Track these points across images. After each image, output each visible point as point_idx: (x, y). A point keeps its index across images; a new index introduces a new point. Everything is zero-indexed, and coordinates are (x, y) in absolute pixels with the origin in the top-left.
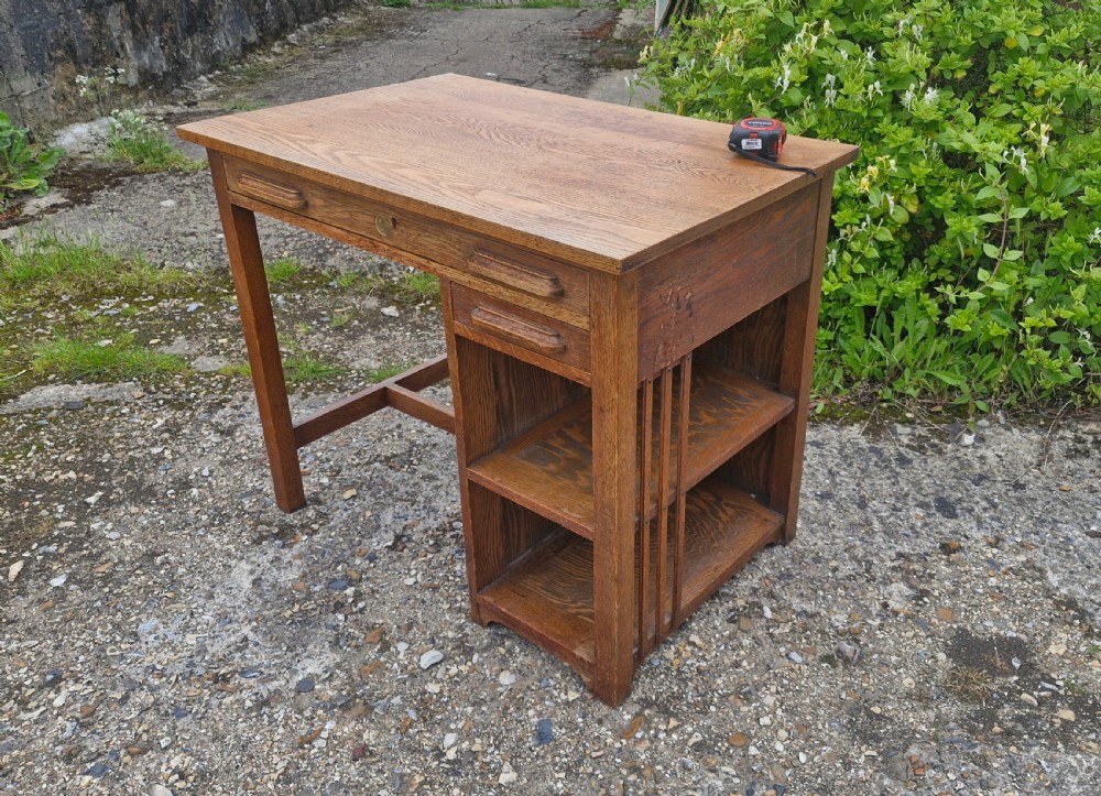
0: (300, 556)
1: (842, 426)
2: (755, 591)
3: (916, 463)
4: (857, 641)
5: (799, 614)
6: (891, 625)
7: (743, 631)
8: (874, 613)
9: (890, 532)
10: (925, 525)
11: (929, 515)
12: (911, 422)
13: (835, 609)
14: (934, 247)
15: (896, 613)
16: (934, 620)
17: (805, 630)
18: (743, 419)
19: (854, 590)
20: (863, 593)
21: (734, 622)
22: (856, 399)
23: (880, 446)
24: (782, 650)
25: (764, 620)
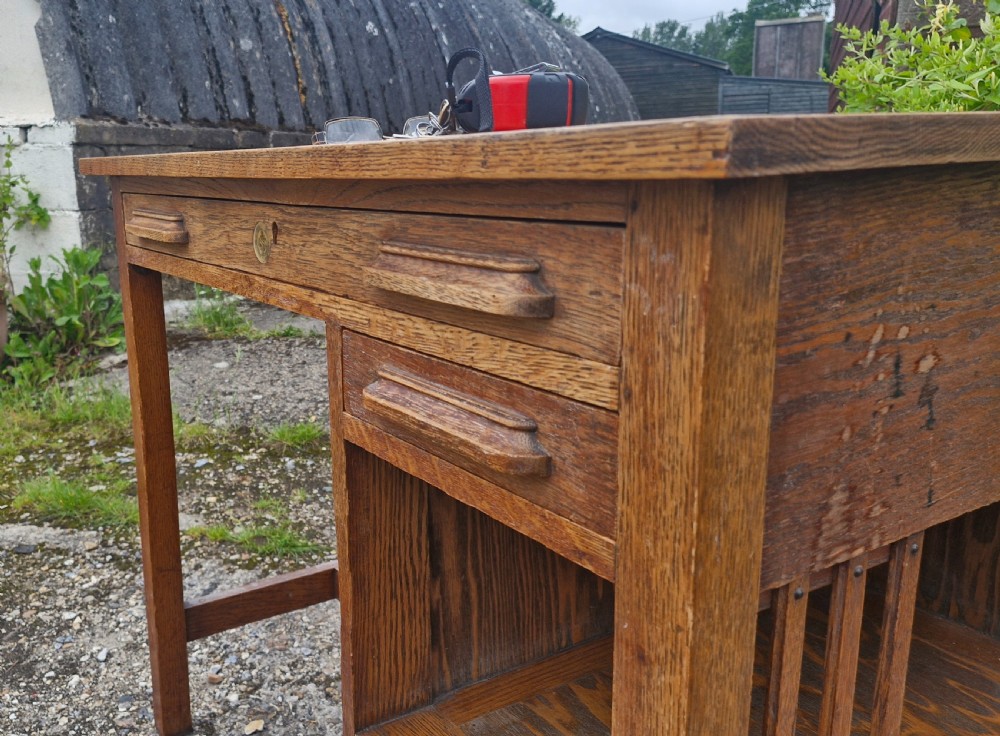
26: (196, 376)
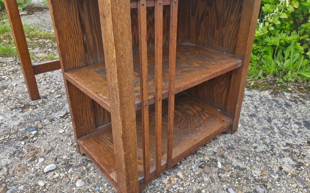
0: (24, 117)
1: (261, 91)
2: (215, 153)
3: (293, 106)
4: (266, 186)
5: (235, 168)
6: (284, 179)
7: (205, 173)
8: (275, 171)
9: (282, 133)
10: (299, 132)
11: (301, 128)
12: (290, 92)
13: (254, 167)
14: (303, 26)
15: (287, 173)
16: (307, 179)
17: (238, 176)
18: (215, 66)
19: (264, 158)
20: (269, 161)
21: (202, 168)
22: (267, 82)
23: (277, 99)
24: (225, 186)
25: (217, 169)
26: (45, 19)
